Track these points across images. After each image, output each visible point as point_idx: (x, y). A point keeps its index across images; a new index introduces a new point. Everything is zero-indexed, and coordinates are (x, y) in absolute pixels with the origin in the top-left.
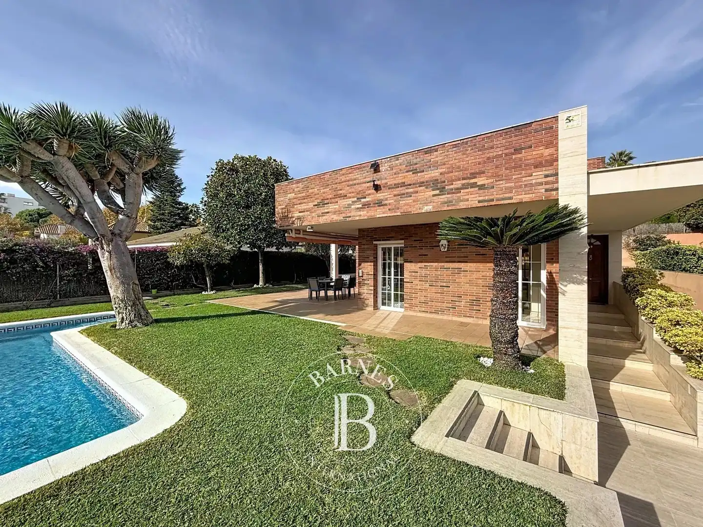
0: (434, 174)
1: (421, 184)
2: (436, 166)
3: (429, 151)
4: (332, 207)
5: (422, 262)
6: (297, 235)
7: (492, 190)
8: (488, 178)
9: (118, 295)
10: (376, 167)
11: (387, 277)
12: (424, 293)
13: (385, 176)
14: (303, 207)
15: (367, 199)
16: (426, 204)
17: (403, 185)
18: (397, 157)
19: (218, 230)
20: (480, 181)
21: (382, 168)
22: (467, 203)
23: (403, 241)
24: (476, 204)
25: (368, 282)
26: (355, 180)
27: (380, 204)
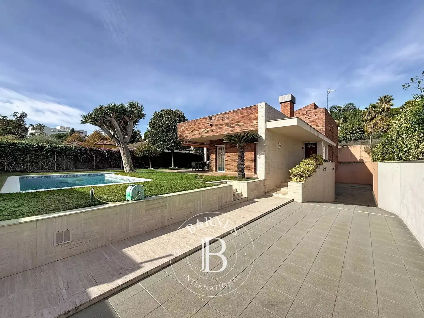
0: (228, 121)
1: (224, 124)
2: (228, 118)
3: (226, 113)
4: (197, 132)
5: (231, 153)
6: (186, 143)
7: (243, 127)
8: (242, 123)
9: (126, 162)
10: (211, 118)
11: (220, 159)
12: (232, 164)
13: (214, 122)
14: (187, 132)
15: (208, 129)
16: (226, 131)
17: (219, 124)
18: (217, 115)
19: (154, 142)
20: (240, 124)
21: (213, 119)
22: (236, 131)
23: (225, 145)
24: (238, 131)
25: (213, 161)
26: (205, 122)
27: (212, 131)
